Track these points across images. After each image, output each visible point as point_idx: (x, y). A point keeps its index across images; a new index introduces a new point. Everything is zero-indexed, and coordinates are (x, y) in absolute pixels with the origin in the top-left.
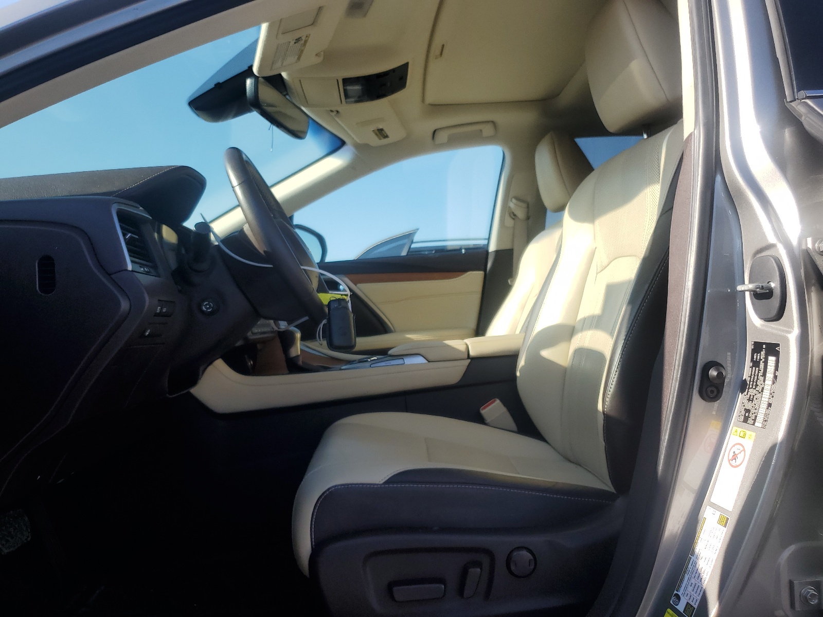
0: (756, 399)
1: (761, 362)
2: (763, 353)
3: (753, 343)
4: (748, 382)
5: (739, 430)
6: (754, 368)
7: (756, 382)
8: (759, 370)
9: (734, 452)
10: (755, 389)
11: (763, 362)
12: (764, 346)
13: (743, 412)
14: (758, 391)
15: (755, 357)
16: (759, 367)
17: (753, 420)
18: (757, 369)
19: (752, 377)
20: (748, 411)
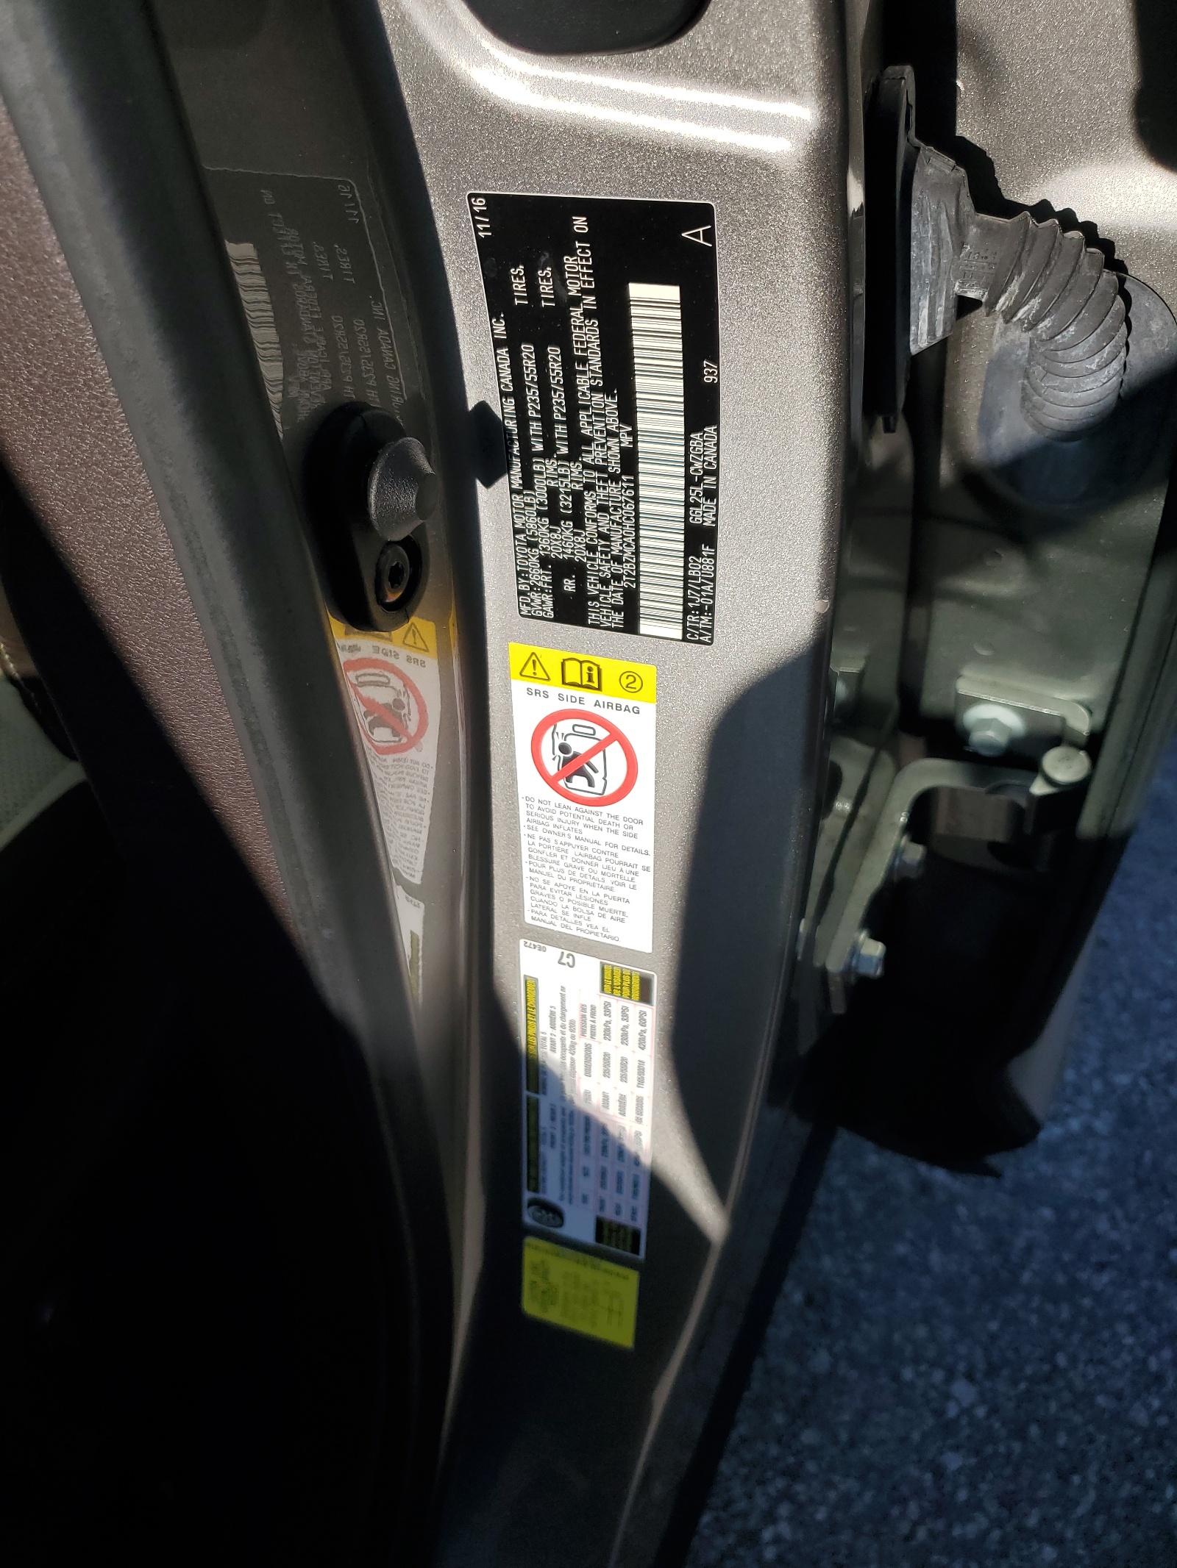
0: (602, 509)
1: (576, 313)
2: (577, 265)
3: (480, 204)
4: (511, 425)
5: (551, 658)
6: (527, 350)
7: (572, 421)
8: (571, 363)
9: (564, 748)
10: (573, 456)
11: (587, 314)
12: (580, 223)
13: (540, 577)
14: (602, 469)
15: (519, 286)
16: (565, 342)
17: (616, 609)
18: (554, 352)
19: (532, 395)
20: (559, 568)
